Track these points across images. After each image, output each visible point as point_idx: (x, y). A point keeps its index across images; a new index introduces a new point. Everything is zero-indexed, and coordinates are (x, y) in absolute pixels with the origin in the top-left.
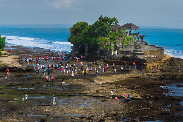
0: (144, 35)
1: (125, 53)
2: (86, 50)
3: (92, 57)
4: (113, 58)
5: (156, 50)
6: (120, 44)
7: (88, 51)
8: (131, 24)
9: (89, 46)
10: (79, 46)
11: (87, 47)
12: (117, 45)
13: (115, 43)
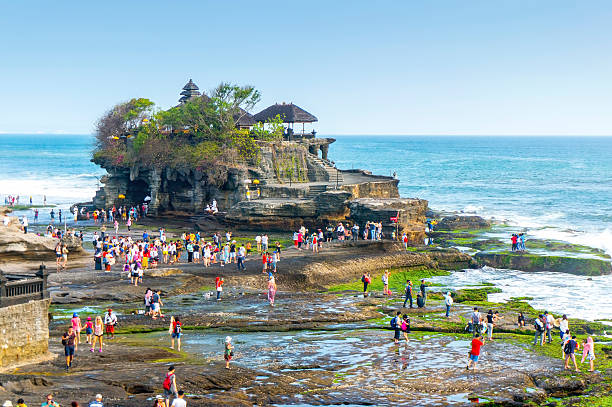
0: (330, 141)
1: (284, 195)
2: (155, 187)
3: (173, 209)
4: (253, 210)
5: (376, 185)
6: (267, 168)
7: (161, 190)
8: (291, 107)
9: (163, 176)
10: (129, 175)
11: (158, 179)
12: (259, 170)
13: (251, 164)
